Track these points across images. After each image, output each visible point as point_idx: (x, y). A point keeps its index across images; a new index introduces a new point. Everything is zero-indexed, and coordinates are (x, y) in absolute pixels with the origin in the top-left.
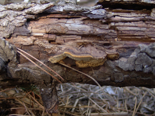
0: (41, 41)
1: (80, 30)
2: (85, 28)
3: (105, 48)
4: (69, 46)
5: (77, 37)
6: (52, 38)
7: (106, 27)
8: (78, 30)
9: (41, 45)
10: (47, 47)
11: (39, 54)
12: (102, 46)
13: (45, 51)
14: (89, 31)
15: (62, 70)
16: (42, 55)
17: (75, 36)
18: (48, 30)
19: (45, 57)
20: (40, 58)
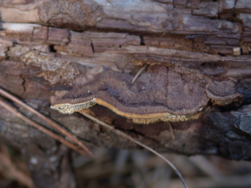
0: (28, 49)
1: (136, 17)
2: (152, 12)
3: (205, 74)
4: (106, 61)
5: (130, 37)
6: (57, 41)
7: (210, 10)
8: (132, 17)
9: (30, 61)
10: (45, 65)
11: (24, 83)
12: (198, 68)
13: (40, 76)
14: (162, 23)
15: (87, 128)
16: (32, 88)
17: (124, 35)
18: (45, 15)
19: (39, 92)
20: (28, 94)
